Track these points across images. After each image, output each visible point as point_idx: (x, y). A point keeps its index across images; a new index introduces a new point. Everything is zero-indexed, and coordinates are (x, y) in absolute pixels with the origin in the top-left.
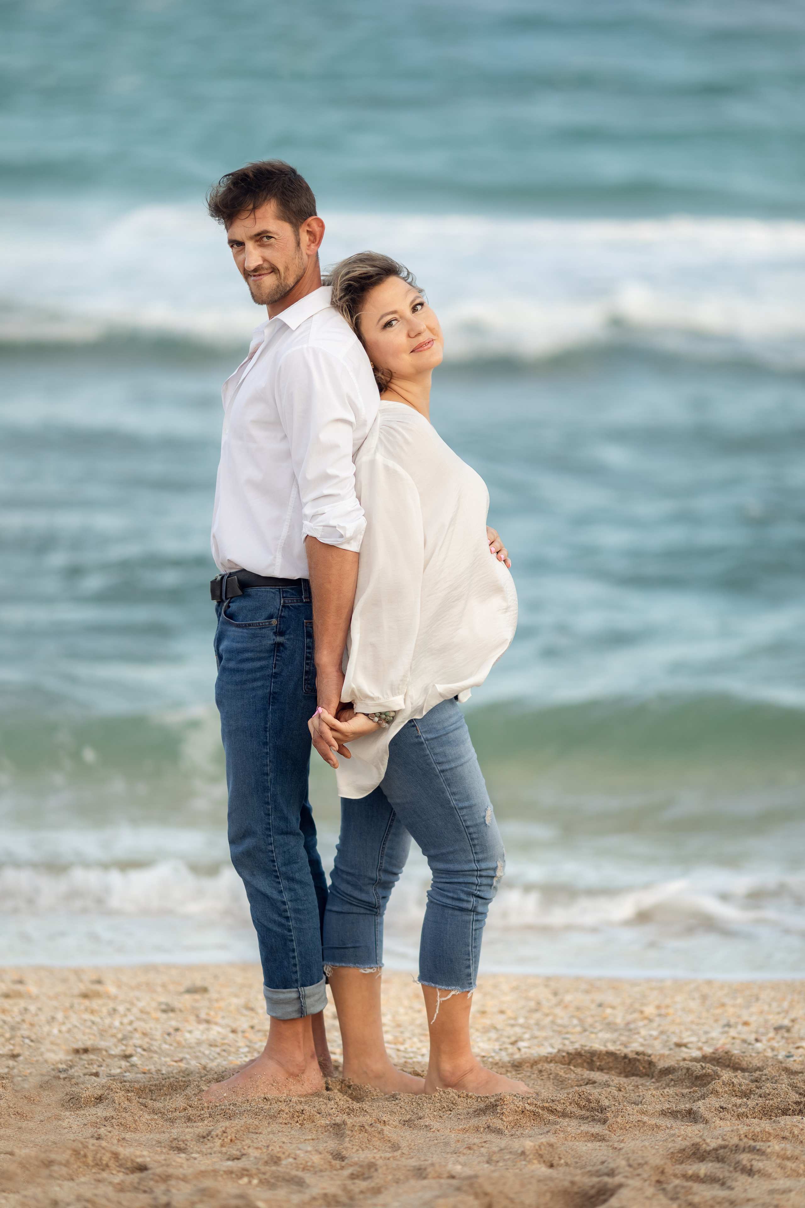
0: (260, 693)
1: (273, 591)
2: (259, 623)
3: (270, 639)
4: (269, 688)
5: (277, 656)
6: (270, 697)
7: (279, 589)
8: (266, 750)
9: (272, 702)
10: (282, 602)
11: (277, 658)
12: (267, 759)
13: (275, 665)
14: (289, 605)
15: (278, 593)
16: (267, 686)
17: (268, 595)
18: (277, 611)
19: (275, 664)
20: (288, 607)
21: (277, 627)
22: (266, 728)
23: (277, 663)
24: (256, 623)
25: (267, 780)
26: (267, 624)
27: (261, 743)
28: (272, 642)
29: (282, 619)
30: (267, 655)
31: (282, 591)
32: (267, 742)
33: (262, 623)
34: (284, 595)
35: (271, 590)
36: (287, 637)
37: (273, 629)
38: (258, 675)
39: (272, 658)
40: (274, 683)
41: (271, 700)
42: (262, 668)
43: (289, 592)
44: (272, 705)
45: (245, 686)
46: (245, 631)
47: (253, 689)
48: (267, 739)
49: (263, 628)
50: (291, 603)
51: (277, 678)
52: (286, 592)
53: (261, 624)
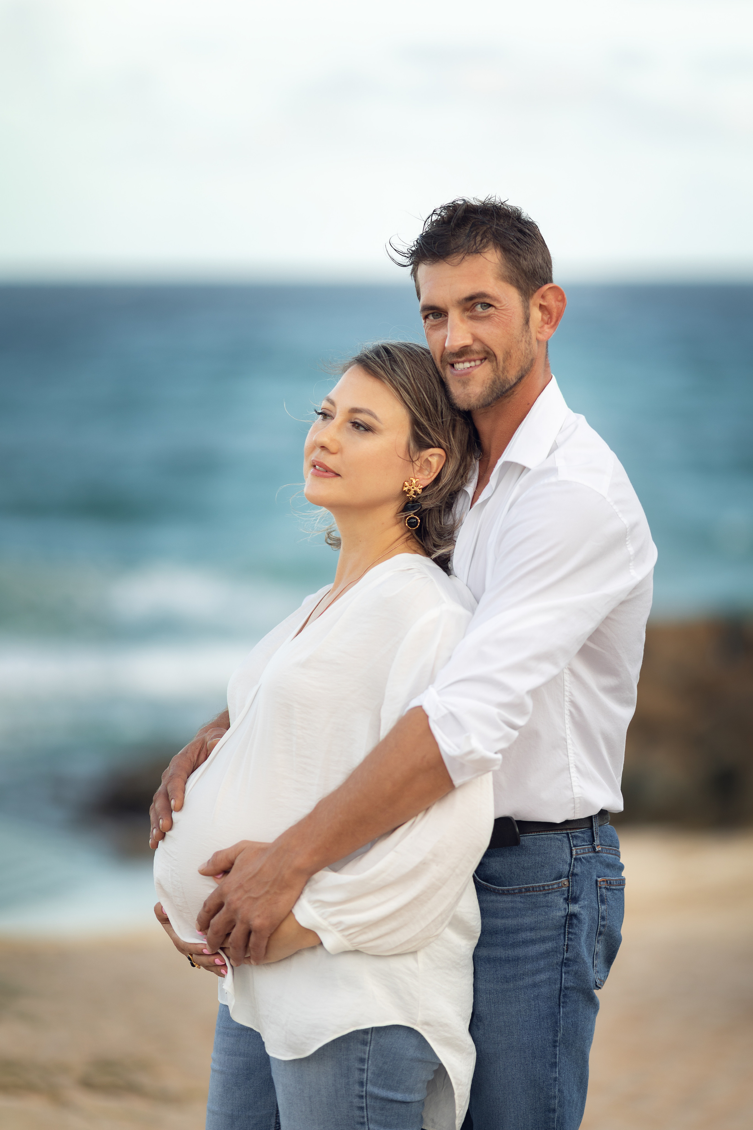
0: (545, 990)
1: (559, 837)
2: (543, 886)
3: (560, 909)
4: (559, 981)
5: (569, 933)
6: (560, 995)
7: (567, 834)
8: (554, 1075)
9: (563, 1003)
10: (574, 853)
11: (570, 936)
12: (555, 1086)
13: (567, 948)
14: (581, 856)
15: (566, 839)
16: (556, 980)
17: (553, 843)
18: (568, 868)
19: (567, 945)
20: (580, 859)
21: (569, 890)
22: (556, 1041)
23: (570, 943)
24: (539, 886)
25: (554, 1119)
26: (555, 886)
27: (547, 1065)
28: (563, 913)
29: (574, 878)
30: (555, 933)
31: (572, 836)
32: (556, 1063)
33: (548, 886)
34: (575, 843)
35: (556, 836)
36: (582, 903)
37: (564, 894)
38: (542, 963)
39: (562, 937)
40: (565, 973)
41: (562, 1000)
42: (547, 954)
43: (579, 837)
44: (563, 1007)
45: (521, 983)
46: (518, 899)
47: (535, 985)
48: (556, 1058)
49: (548, 893)
50: (583, 853)
51: (569, 966)
52: (576, 837)
53: (546, 888)
